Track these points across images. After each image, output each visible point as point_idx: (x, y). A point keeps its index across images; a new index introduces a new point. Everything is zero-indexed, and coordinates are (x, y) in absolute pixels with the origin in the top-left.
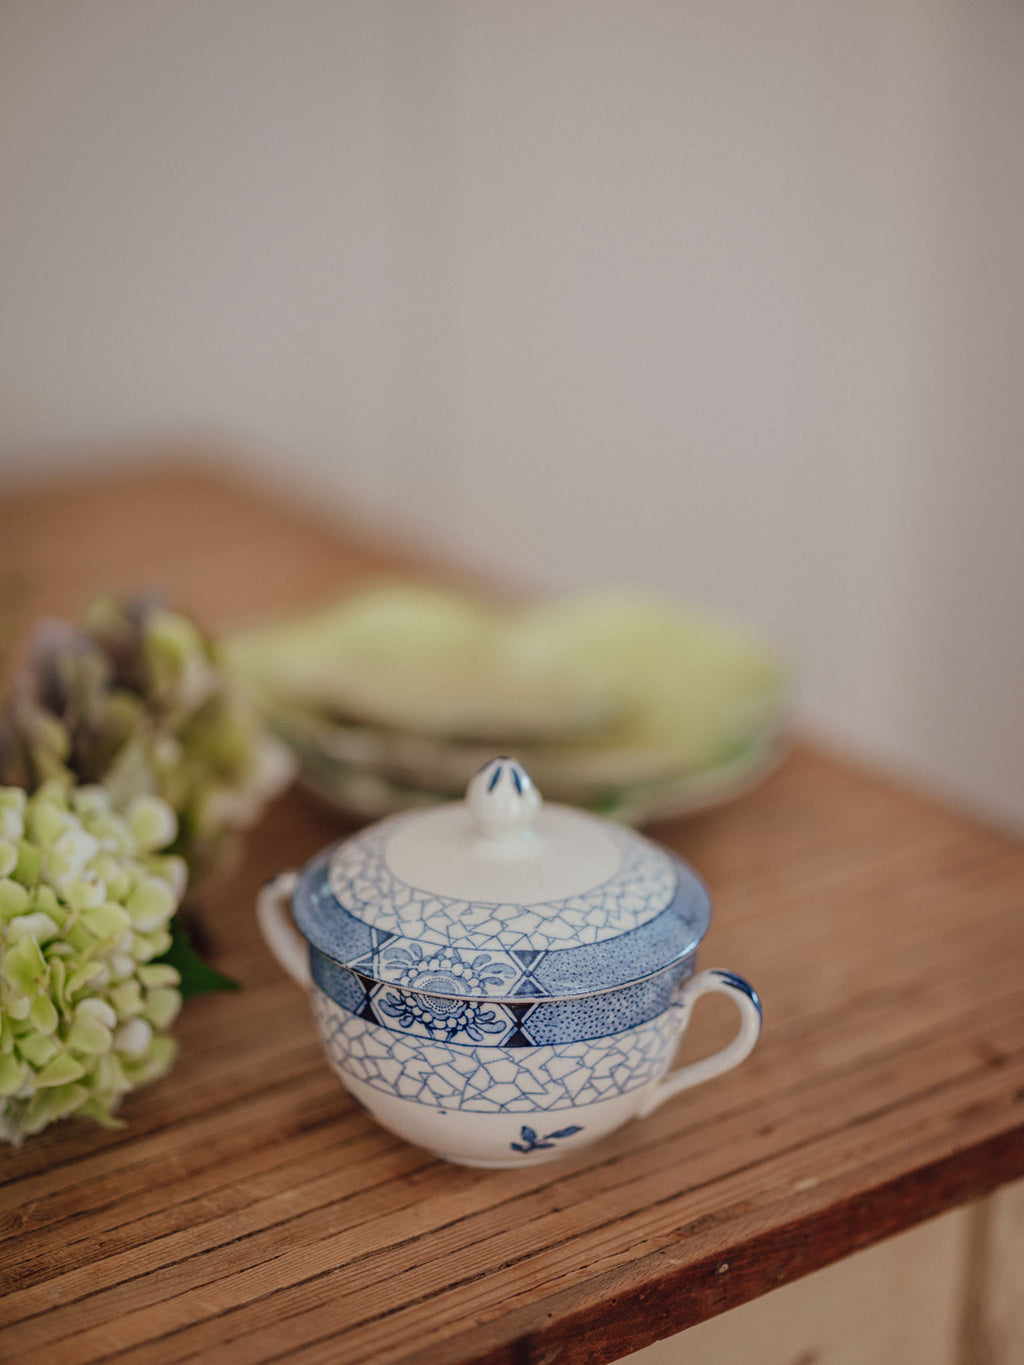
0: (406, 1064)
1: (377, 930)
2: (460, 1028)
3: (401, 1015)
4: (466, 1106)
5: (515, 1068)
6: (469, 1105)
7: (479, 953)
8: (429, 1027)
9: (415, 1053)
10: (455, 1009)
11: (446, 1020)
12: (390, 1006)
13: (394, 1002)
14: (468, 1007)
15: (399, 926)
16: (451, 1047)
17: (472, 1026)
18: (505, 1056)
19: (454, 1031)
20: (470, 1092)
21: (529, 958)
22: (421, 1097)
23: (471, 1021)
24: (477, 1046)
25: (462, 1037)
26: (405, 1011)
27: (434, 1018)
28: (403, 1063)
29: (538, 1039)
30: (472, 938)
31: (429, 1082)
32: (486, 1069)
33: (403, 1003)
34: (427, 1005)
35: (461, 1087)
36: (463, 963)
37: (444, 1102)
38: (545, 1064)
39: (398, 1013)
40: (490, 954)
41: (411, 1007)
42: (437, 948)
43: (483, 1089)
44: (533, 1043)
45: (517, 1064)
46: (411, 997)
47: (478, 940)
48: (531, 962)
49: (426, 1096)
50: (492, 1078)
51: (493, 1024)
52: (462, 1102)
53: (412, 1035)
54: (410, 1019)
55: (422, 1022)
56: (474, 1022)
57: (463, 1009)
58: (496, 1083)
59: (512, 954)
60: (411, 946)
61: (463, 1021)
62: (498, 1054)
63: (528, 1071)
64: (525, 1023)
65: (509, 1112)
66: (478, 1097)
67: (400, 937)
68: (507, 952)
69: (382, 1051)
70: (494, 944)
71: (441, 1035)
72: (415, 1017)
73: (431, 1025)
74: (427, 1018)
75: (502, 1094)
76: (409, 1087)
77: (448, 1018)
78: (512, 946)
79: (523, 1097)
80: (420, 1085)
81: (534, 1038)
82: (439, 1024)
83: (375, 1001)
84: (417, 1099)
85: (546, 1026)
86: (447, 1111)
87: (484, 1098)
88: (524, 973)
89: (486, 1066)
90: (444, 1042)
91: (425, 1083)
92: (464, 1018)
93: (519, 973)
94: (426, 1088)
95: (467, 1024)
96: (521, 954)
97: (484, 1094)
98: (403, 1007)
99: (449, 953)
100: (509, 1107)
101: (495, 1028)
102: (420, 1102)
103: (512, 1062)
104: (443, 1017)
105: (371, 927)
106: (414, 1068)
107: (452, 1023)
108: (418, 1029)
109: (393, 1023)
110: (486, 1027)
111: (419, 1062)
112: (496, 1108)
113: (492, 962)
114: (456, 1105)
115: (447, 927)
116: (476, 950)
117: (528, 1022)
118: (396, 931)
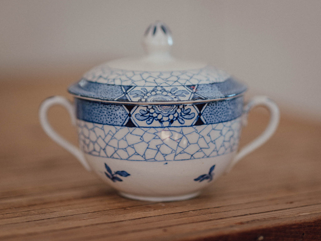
0: (149, 143)
1: (123, 86)
2: (175, 119)
3: (148, 118)
4: (177, 158)
5: (197, 136)
6: (179, 157)
7: (172, 87)
8: (161, 121)
9: (154, 136)
10: (172, 110)
11: (168, 116)
12: (141, 116)
13: (144, 113)
14: (179, 108)
15: (133, 83)
16: (170, 128)
17: (180, 117)
18: (194, 130)
19: (172, 122)
20: (179, 150)
21: (192, 87)
22: (157, 158)
23: (180, 115)
24: (182, 126)
25: (176, 123)
26: (150, 116)
27: (163, 116)
28: (148, 143)
29: (207, 121)
30: (167, 82)
31: (161, 149)
32: (186, 137)
33: (148, 112)
34: (160, 110)
35: (175, 149)
36: (166, 91)
37: (167, 158)
38: (209, 133)
39: (146, 118)
40: (177, 87)
41: (152, 113)
42: (153, 88)
43: (184, 147)
44: (205, 123)
45: (199, 134)
46: (152, 108)
47: (170, 83)
48: (193, 89)
49: (160, 157)
50: (188, 142)
51: (190, 115)
52: (175, 155)
53: (153, 127)
54: (151, 120)
55: (158, 120)
56: (181, 115)
57: (176, 109)
58: (190, 144)
59: (185, 86)
60: (142, 89)
61: (176, 115)
62: (191, 129)
63: (203, 137)
64: (203, 113)
65: (194, 158)
66: (182, 152)
67: (135, 87)
68: (184, 86)
69: (137, 139)
70: (177, 84)
71: (166, 124)
72: (154, 118)
73: (162, 120)
74: (160, 117)
75: (192, 149)
76: (150, 154)
77: (169, 115)
78: (185, 84)
79: (200, 150)
80: (156, 151)
81: (205, 120)
82: (165, 119)
83: (133, 116)
84: (154, 160)
85: (210, 114)
86: (168, 162)
87: (185, 152)
88: (192, 93)
89: (186, 136)
90: (168, 127)
91: (159, 150)
92: (176, 113)
93: (190, 93)
94: (159, 152)
95: (178, 116)
96: (188, 86)
97: (185, 151)
98: (148, 115)
99: (159, 88)
100: (194, 156)
101: (190, 117)
102: (156, 161)
103: (197, 133)
104: (167, 115)
105: (121, 86)
106: (153, 144)
107: (171, 117)
108: (156, 123)
109: (144, 123)
110: (186, 117)
111: (156, 140)
112: (189, 157)
113: (178, 90)
114: (172, 159)
115: (154, 80)
116: (171, 86)
117: (204, 113)
118: (133, 85)
